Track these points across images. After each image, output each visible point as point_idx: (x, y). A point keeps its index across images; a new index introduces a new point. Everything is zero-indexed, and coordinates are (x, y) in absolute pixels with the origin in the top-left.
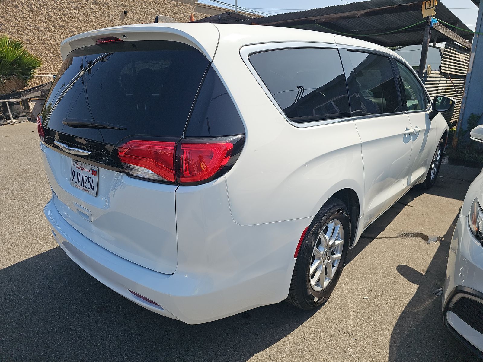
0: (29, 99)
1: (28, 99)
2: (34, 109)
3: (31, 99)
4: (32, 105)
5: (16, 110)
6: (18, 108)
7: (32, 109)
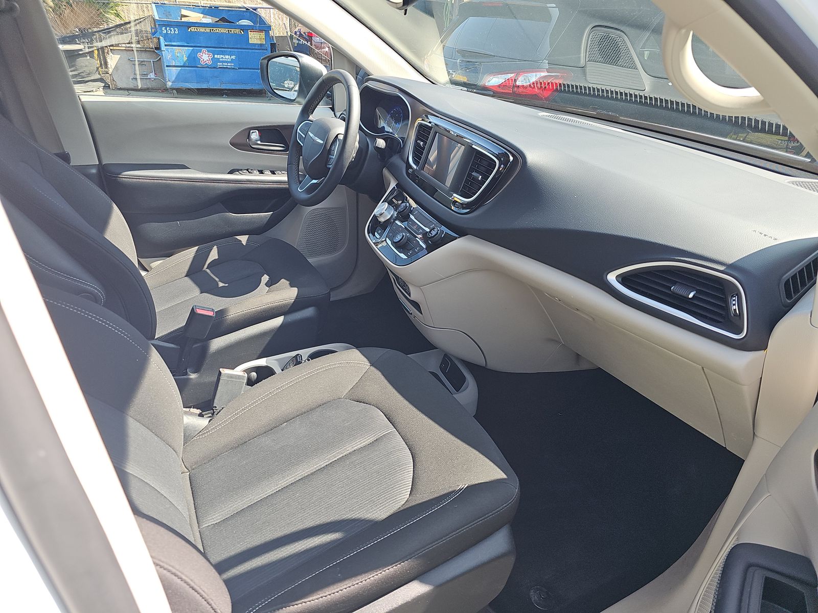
0: (107, 47)
1: (105, 47)
2: (116, 68)
3: (111, 48)
4: (113, 60)
5: (82, 67)
6: (87, 64)
7: (113, 67)
